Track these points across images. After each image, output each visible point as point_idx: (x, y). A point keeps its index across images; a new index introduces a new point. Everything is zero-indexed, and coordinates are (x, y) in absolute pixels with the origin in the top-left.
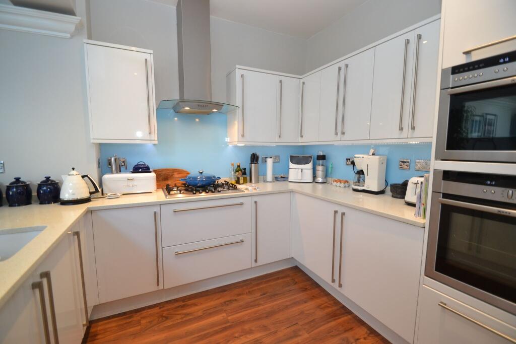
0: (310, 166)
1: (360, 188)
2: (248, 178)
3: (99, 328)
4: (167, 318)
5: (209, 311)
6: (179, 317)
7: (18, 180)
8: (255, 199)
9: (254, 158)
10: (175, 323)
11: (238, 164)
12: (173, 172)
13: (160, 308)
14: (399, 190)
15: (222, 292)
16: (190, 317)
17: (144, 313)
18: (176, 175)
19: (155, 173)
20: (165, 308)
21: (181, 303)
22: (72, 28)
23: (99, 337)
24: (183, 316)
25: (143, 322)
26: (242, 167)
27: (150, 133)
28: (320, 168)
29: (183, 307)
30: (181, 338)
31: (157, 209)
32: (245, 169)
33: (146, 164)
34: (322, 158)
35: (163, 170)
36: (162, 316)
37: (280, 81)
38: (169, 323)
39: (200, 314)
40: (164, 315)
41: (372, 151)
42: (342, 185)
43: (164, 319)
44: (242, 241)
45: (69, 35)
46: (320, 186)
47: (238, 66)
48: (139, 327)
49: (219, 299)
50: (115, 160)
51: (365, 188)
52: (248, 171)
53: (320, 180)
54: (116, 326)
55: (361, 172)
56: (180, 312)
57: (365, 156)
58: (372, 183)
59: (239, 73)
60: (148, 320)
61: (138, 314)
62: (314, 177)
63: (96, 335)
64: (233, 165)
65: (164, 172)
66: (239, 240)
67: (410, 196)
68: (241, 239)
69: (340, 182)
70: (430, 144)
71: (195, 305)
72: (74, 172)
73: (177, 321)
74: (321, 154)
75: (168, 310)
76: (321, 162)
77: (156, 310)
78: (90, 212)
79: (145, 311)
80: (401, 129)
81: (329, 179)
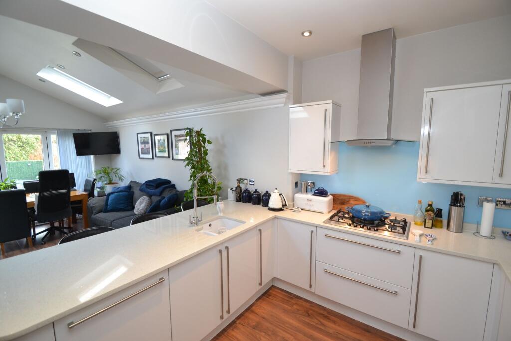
2: (445, 222)
3: (274, 292)
4: (309, 315)
5: (339, 335)
6: (316, 321)
7: (256, 190)
9: (457, 199)
10: (311, 322)
11: (430, 203)
12: (350, 199)
13: (311, 306)
15: (365, 330)
16: (322, 327)
17: (300, 302)
18: (352, 202)
19: (333, 197)
20: (313, 308)
21: (326, 313)
22: (284, 100)
23: (270, 297)
24: (320, 323)
25: (295, 306)
26: (435, 207)
27: (324, 166)
29: (326, 317)
30: (305, 335)
31: (314, 229)
32: (440, 211)
33: (325, 189)
35: (340, 195)
36: (307, 312)
37: (509, 93)
38: (307, 319)
39: (331, 331)
40: (309, 312)
43: (307, 314)
44: (395, 293)
45: (283, 105)
47: (425, 90)
48: (290, 308)
49: (357, 333)
52: (445, 213)
54: (281, 298)
56: (319, 318)
59: (427, 98)
60: (298, 308)
61: (297, 299)
63: (270, 295)
64: (420, 202)
65: (342, 197)
66: (393, 289)
68: (396, 290)
71: (335, 322)
72: (276, 191)
73: (313, 323)
75: (314, 311)
77: (308, 305)
78: (276, 218)
79: (302, 301)
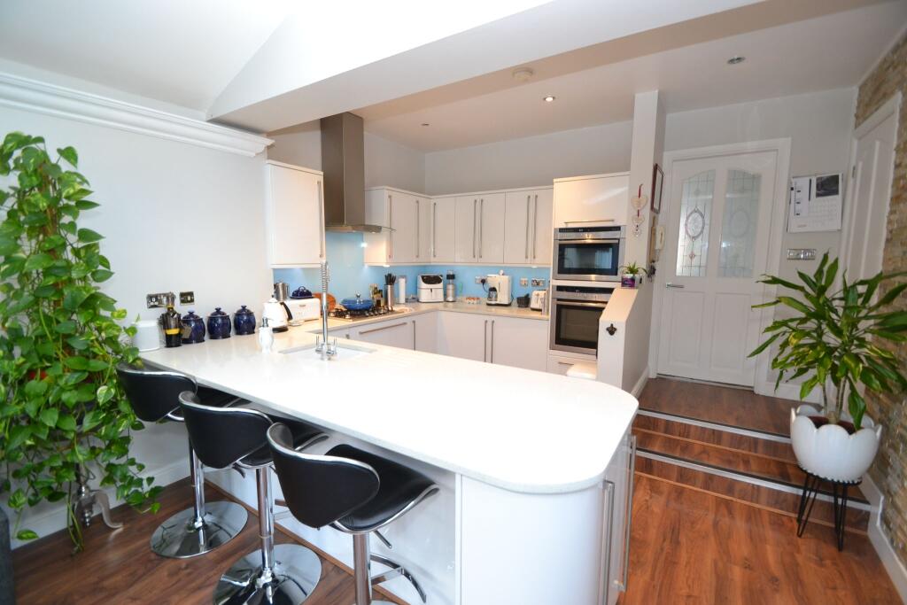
0: (440, 285)
1: (493, 302)
8: (414, 318)
9: (390, 280)
11: (376, 287)
14: (524, 302)
27: (321, 256)
28: (450, 287)
33: (306, 288)
34: (451, 277)
37: (418, 202)
41: (502, 272)
42: (475, 302)
46: (451, 304)
50: (283, 285)
51: (498, 302)
53: (450, 299)
55: (494, 289)
57: (497, 276)
58: (503, 298)
62: (445, 295)
64: (371, 287)
67: (534, 304)
69: (473, 299)
70: (549, 269)
72: (273, 300)
74: (451, 273)
76: (451, 281)
80: (527, 257)
81: (459, 298)
